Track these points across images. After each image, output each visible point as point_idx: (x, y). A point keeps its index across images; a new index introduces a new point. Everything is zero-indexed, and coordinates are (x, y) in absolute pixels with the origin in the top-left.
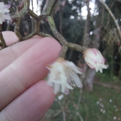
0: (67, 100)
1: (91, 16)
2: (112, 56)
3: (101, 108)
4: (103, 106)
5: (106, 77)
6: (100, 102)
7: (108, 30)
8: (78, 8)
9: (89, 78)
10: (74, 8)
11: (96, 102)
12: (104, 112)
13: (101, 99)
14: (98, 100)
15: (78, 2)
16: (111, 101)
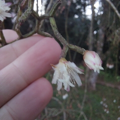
0: (71, 100)
1: (96, 15)
2: (116, 56)
3: (105, 108)
4: (106, 106)
5: (109, 77)
6: (104, 102)
7: (113, 29)
8: (83, 7)
9: (92, 77)
10: (78, 7)
11: (99, 101)
12: (108, 112)
13: (105, 100)
14: (102, 100)
15: (82, 1)
16: (115, 101)
